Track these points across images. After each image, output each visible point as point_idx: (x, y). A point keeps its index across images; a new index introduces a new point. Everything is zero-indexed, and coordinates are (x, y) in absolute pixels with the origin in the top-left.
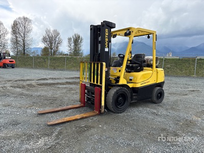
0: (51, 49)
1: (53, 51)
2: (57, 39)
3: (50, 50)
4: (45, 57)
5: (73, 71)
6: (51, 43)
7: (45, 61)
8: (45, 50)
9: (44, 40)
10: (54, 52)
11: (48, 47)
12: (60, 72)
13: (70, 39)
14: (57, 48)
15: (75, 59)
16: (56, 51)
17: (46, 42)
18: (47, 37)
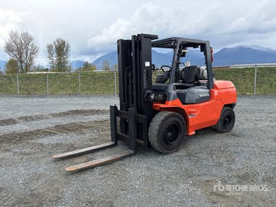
0: (21, 62)
1: (24, 65)
2: (30, 47)
3: (19, 64)
4: (10, 75)
5: (62, 96)
6: (20, 54)
7: (11, 83)
8: (11, 64)
9: (9, 49)
10: (27, 66)
11: (15, 59)
12: (40, 100)
13: (50, 47)
14: (31, 60)
15: (63, 76)
16: (29, 65)
17: (12, 51)
18: (13, 44)
